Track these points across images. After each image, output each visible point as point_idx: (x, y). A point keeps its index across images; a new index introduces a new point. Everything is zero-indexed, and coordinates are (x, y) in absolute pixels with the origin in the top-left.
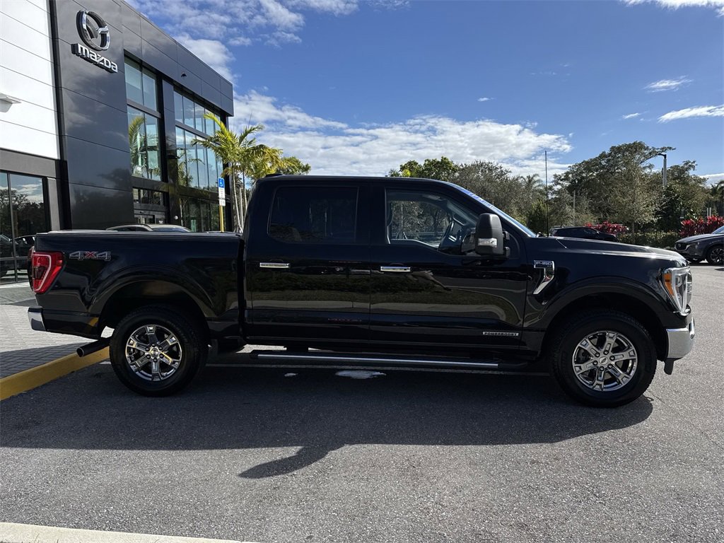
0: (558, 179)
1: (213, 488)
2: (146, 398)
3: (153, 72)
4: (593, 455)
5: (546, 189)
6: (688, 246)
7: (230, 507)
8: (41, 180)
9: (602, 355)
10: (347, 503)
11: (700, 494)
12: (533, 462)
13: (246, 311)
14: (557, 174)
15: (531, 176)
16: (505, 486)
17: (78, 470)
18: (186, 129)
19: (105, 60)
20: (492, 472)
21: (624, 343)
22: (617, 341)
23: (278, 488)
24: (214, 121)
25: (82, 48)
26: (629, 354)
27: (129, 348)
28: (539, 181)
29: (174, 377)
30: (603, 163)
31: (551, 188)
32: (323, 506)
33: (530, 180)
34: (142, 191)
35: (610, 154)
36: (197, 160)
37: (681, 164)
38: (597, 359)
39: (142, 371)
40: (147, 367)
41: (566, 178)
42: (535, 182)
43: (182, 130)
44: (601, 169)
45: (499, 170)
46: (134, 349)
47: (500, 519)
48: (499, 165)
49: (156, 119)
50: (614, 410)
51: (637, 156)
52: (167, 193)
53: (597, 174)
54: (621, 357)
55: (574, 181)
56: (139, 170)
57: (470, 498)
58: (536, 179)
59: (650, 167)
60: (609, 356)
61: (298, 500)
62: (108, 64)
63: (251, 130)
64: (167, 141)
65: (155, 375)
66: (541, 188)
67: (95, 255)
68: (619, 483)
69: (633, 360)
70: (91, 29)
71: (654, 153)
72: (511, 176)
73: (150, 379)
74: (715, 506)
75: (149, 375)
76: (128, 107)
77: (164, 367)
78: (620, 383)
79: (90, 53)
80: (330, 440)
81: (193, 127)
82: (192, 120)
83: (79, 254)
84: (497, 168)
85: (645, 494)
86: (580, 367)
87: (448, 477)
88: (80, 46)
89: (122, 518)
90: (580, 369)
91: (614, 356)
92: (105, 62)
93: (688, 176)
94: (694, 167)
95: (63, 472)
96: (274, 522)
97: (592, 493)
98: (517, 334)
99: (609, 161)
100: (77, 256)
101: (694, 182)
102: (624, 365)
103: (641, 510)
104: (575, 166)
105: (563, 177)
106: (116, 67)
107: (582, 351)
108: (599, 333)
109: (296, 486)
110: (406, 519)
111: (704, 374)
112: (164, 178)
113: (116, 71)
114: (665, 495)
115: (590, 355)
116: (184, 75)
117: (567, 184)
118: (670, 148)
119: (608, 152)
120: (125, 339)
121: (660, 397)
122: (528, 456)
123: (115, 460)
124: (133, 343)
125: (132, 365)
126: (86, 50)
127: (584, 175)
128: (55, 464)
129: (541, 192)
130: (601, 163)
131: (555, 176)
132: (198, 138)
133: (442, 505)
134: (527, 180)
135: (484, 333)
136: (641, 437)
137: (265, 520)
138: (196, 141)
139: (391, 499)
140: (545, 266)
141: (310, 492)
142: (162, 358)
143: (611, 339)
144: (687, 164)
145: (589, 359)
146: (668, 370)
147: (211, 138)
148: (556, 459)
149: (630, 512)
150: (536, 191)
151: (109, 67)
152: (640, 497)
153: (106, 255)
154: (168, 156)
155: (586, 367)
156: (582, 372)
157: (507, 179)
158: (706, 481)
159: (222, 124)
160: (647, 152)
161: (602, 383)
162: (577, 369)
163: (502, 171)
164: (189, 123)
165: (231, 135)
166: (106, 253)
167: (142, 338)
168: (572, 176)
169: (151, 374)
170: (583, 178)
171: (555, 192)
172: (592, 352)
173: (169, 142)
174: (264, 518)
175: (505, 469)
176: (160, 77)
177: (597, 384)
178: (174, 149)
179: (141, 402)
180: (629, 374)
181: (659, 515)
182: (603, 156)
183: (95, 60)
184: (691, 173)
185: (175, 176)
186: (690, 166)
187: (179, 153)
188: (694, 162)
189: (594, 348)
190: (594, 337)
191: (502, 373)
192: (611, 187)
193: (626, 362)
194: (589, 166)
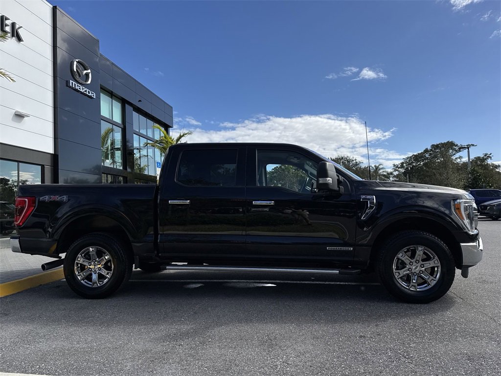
0: (396, 167)
1: (119, 353)
2: (87, 300)
3: (119, 99)
4: (407, 332)
5: (388, 174)
6: (488, 208)
7: (129, 364)
8: (40, 167)
9: (414, 264)
10: (216, 362)
11: (487, 356)
12: (361, 337)
13: (159, 235)
14: (395, 164)
15: (377, 165)
16: (337, 352)
17: (26, 342)
18: (140, 135)
19: (88, 90)
20: (329, 343)
21: (430, 255)
22: (425, 253)
23: (168, 353)
24: (160, 130)
25: (72, 83)
26: (435, 262)
27: (77, 264)
28: (382, 168)
29: (108, 284)
30: (427, 156)
31: (391, 173)
32: (198, 363)
33: (377, 168)
34: (109, 176)
35: (431, 150)
36: (147, 156)
37: (482, 156)
38: (411, 267)
39: (86, 281)
40: (89, 278)
41: (402, 166)
42: (380, 169)
43: (138, 136)
44: (425, 159)
45: (355, 162)
46: (81, 264)
47: (330, 372)
48: (354, 158)
49: (121, 129)
50: (426, 305)
51: (451, 151)
52: (126, 178)
53: (423, 164)
54: (429, 264)
55: (408, 168)
56: (108, 163)
57: (310, 359)
58: (381, 167)
59: (460, 157)
60: (419, 264)
61: (180, 360)
62: (89, 93)
63: (183, 135)
64: (127, 144)
65: (94, 283)
66: (385, 173)
67: (57, 198)
68: (424, 350)
69: (438, 267)
70: (80, 72)
71: (461, 148)
72: (363, 166)
73: (91, 286)
74: (497, 364)
75: (89, 283)
76: (102, 121)
77: (101, 277)
78: (429, 284)
79: (78, 86)
80: (213, 324)
81: (145, 134)
82: (145, 130)
83: (46, 198)
84: (353, 160)
85: (444, 356)
86: (399, 273)
87: (295, 346)
88: (71, 81)
89: (49, 371)
90: (398, 274)
91: (423, 264)
92: (87, 92)
93: (488, 164)
94: (491, 158)
95: (15, 343)
96: (160, 374)
97: (403, 356)
98: (352, 249)
99: (430, 154)
100: (45, 199)
101: (491, 167)
102: (432, 272)
103: (439, 367)
104: (408, 158)
105: (399, 166)
106: (95, 95)
107: (400, 261)
108: (412, 247)
109: (181, 351)
110: (260, 372)
111: (496, 283)
112: (125, 167)
113: (95, 97)
114: (459, 357)
115: (406, 264)
116: (140, 101)
117: (402, 170)
118: (473, 145)
119: (429, 148)
120: (75, 258)
121: (462, 297)
122: (358, 333)
123: (54, 336)
124: (80, 260)
125: (79, 276)
126: (75, 84)
127: (414, 164)
128: (11, 339)
129: (384, 175)
130: (425, 156)
131: (394, 165)
132: (149, 142)
133: (288, 364)
134: (374, 168)
135: (328, 248)
136: (444, 321)
137: (153, 372)
138: (147, 144)
139: (250, 360)
140: (369, 199)
141: (191, 355)
142: (100, 270)
143: (420, 251)
144: (485, 156)
145: (405, 267)
146: (465, 275)
147: (157, 141)
148: (379, 335)
149: (430, 368)
150: (381, 175)
151: (90, 95)
152: (439, 358)
153: (65, 198)
154: (128, 153)
155: (403, 272)
156: (400, 276)
157: (360, 167)
158: (491, 348)
159: (165, 132)
160: (457, 148)
161: (416, 285)
162: (397, 274)
163: (356, 162)
164: (143, 132)
165: (171, 138)
166: (65, 196)
167: (87, 256)
168: (406, 165)
169: (91, 282)
170: (413, 166)
171: (395, 176)
172: (407, 262)
173: (129, 144)
174: (152, 371)
175: (339, 341)
176: (124, 102)
177: (412, 286)
178: (132, 148)
179: (83, 302)
180: (436, 277)
181: (453, 370)
182: (426, 151)
183: (81, 90)
184: (489, 161)
185: (132, 167)
186: (488, 157)
187: (135, 151)
188: (491, 154)
189: (409, 259)
190: (408, 251)
191: (346, 283)
192: (431, 170)
193: (433, 268)
194: (417, 158)
